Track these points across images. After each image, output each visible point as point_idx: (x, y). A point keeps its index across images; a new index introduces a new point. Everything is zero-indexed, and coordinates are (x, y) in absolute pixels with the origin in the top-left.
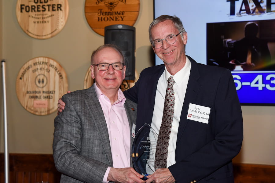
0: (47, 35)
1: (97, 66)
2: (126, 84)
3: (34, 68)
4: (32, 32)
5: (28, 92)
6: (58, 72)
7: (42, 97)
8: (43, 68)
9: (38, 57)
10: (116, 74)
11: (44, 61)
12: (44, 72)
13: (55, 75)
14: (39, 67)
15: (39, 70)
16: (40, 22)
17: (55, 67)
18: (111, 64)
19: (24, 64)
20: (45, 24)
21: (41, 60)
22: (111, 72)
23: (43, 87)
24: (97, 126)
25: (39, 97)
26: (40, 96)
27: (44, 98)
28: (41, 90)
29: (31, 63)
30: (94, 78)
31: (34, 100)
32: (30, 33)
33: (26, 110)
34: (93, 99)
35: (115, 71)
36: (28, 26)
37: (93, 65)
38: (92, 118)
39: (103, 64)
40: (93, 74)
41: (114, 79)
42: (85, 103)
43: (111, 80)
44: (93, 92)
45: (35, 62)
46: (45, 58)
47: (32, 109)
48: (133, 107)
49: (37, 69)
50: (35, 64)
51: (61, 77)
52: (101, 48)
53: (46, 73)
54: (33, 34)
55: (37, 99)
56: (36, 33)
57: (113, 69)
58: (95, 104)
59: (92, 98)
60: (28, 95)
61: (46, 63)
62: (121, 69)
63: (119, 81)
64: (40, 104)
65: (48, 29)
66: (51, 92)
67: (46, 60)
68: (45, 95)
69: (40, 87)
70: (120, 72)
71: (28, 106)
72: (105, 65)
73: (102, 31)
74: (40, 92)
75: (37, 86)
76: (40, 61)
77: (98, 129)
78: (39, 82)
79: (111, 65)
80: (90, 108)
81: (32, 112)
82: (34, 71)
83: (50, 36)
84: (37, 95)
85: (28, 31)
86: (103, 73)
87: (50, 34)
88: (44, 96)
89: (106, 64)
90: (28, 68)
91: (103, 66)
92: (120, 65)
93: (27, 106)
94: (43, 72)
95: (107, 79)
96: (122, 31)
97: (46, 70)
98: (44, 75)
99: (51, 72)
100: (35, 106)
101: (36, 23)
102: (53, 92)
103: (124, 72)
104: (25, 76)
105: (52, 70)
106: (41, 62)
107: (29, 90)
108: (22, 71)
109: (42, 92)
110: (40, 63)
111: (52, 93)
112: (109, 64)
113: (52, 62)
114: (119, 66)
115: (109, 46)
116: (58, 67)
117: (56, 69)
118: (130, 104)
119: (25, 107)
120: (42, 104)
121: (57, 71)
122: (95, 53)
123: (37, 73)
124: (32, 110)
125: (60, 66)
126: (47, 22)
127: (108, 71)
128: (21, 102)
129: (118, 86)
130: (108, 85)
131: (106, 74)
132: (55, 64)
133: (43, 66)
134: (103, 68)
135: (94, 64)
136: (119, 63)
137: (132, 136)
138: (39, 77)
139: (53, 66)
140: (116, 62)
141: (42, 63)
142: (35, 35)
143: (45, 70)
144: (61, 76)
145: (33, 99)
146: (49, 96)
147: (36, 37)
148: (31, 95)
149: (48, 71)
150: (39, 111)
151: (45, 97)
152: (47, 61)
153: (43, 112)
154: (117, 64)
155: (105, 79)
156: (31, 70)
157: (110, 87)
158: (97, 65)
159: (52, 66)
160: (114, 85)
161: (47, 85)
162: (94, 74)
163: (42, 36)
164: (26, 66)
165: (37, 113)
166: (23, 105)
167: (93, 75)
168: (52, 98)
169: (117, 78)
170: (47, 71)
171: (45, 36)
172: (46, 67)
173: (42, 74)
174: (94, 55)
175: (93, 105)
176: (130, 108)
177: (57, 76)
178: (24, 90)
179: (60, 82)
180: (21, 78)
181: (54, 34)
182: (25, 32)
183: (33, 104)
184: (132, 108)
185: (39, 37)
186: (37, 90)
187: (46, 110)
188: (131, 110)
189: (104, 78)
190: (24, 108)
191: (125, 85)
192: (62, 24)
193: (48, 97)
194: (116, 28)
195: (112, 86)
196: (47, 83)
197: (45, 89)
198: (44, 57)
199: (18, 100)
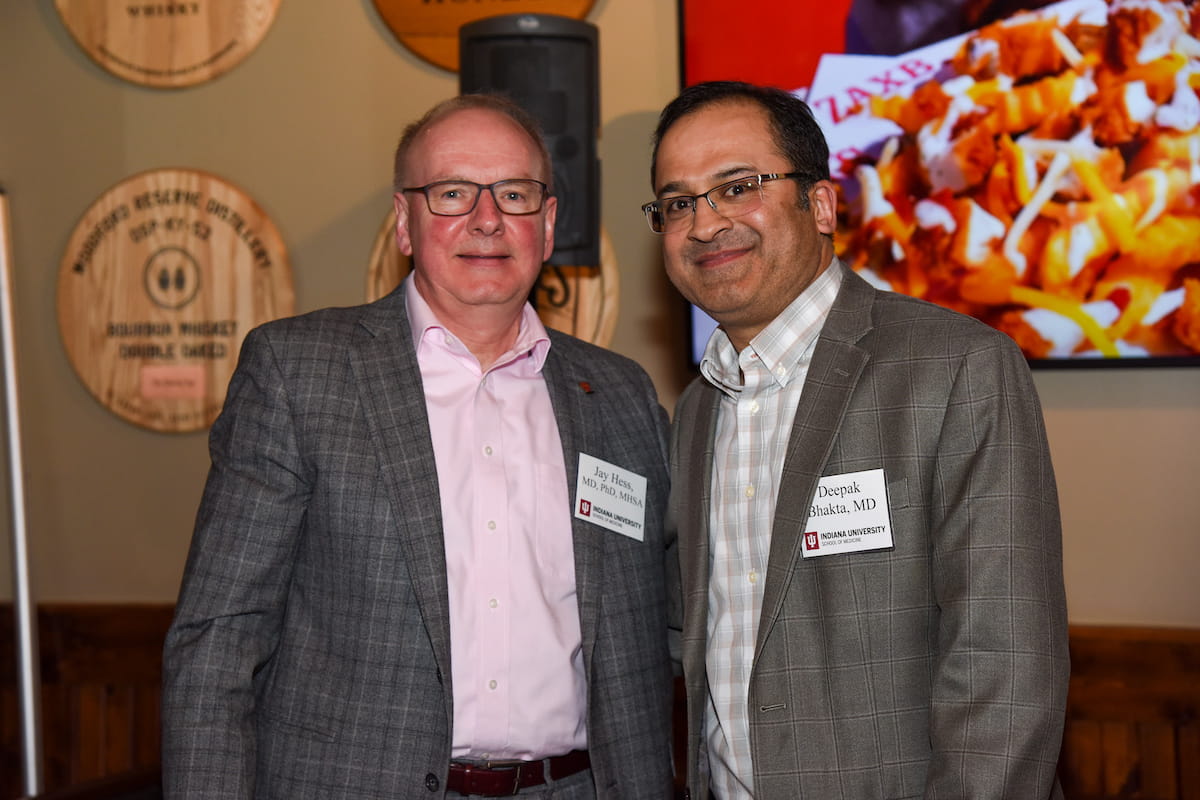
0: (194, 68)
1: (421, 197)
2: (555, 283)
3: (137, 218)
4: (125, 57)
5: (111, 330)
6: (246, 236)
7: (178, 351)
8: (181, 222)
9: (154, 171)
10: (508, 234)
11: (183, 187)
12: (185, 239)
13: (233, 253)
14: (159, 213)
15: (160, 231)
16: (156, 11)
17: (235, 215)
18: (490, 187)
19: (92, 204)
20: (180, 20)
21: (168, 181)
22: (490, 224)
23: (180, 307)
24: (388, 478)
25: (164, 351)
26: (170, 348)
27: (186, 355)
28: (171, 317)
29: (120, 196)
30: (409, 251)
31: (144, 363)
32: (115, 59)
33: (107, 409)
34: (390, 350)
35: (506, 220)
36: (104, 26)
37: (405, 191)
38: (370, 437)
39: (452, 187)
40: (406, 233)
41: (502, 258)
42: (347, 366)
43: (489, 262)
44: (394, 318)
45: (140, 193)
46: (184, 176)
47: (136, 403)
48: (586, 375)
49: (153, 224)
50: (141, 202)
51: (262, 261)
52: (441, 110)
53: (193, 244)
54: (130, 66)
55: (157, 360)
56: (140, 62)
57: (499, 211)
58: (397, 374)
59: (387, 342)
60: (113, 344)
61: (192, 199)
62: (533, 208)
63: (524, 267)
64: (169, 383)
65: (194, 41)
66: (219, 329)
67: (192, 184)
68: (191, 340)
69: (167, 307)
70: (528, 227)
71: (117, 388)
72: (462, 192)
73: (449, 49)
74: (166, 329)
75: (156, 303)
76: (163, 188)
77: (392, 491)
78: (164, 283)
79: (486, 193)
80: (370, 394)
81: (135, 418)
82: (139, 234)
83: (204, 73)
84: (157, 340)
85: (103, 50)
86: (451, 228)
87: (205, 64)
88: (185, 347)
89: (465, 188)
90: (112, 220)
91: (451, 195)
92: (529, 191)
93: (110, 394)
94: (177, 238)
95: (468, 257)
96: (536, 43)
97: (192, 230)
98: (184, 252)
99: (214, 239)
100: (148, 390)
101: (141, 12)
102: (229, 329)
103: (549, 227)
104: (99, 257)
105: (221, 229)
106: (167, 194)
107: (117, 319)
108: (83, 233)
109: (176, 330)
110: (162, 199)
111: (224, 333)
112: (480, 187)
113: (217, 191)
114: (523, 197)
115: (481, 104)
116: (247, 214)
117: (238, 224)
118: (573, 364)
119: (104, 398)
120: (179, 383)
121: (244, 231)
122: (414, 134)
123: (152, 244)
124: (134, 410)
125: (257, 207)
126: (190, 9)
127: (473, 220)
128: (86, 374)
129: (518, 290)
130: (474, 286)
131: (464, 233)
132: (233, 200)
133: (180, 210)
134: (453, 206)
135: (408, 185)
136: (526, 181)
137: (578, 515)
138: (160, 262)
139: (226, 209)
140: (512, 175)
141: (171, 197)
142: (140, 70)
143: (188, 227)
144: (260, 254)
145: (137, 362)
146: (211, 347)
147: (141, 78)
148: (130, 341)
149: (203, 231)
150: (166, 413)
151: (193, 353)
152: (194, 188)
153: (186, 417)
154: (514, 188)
155: (461, 256)
156: (123, 227)
157: (480, 292)
158: (424, 190)
159: (218, 209)
160: (498, 285)
161: (199, 299)
162: (411, 235)
163: (170, 73)
164: (99, 213)
165: (158, 425)
166: (93, 387)
167: (406, 241)
168: (222, 355)
169: (516, 255)
170: (197, 233)
171: (183, 72)
172: (194, 215)
173: (174, 248)
174: (408, 145)
175: (387, 377)
176: (572, 380)
177: (245, 256)
178: (94, 319)
179: (257, 283)
180: (78, 268)
181: (223, 63)
182: (89, 56)
183: (140, 385)
184: (583, 379)
185: (154, 80)
186: (155, 318)
187: (200, 407)
188: (577, 389)
189: (457, 251)
190: (96, 399)
191: (552, 292)
192: (260, 16)
193: (207, 350)
194: (510, 30)
195: (491, 288)
196: (198, 286)
197: (190, 316)
198: (180, 169)
199: (71, 364)
